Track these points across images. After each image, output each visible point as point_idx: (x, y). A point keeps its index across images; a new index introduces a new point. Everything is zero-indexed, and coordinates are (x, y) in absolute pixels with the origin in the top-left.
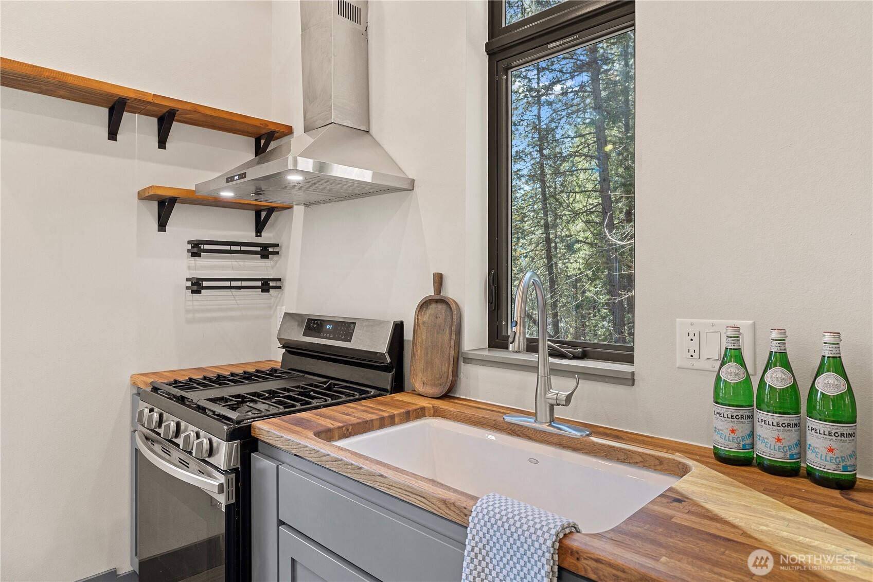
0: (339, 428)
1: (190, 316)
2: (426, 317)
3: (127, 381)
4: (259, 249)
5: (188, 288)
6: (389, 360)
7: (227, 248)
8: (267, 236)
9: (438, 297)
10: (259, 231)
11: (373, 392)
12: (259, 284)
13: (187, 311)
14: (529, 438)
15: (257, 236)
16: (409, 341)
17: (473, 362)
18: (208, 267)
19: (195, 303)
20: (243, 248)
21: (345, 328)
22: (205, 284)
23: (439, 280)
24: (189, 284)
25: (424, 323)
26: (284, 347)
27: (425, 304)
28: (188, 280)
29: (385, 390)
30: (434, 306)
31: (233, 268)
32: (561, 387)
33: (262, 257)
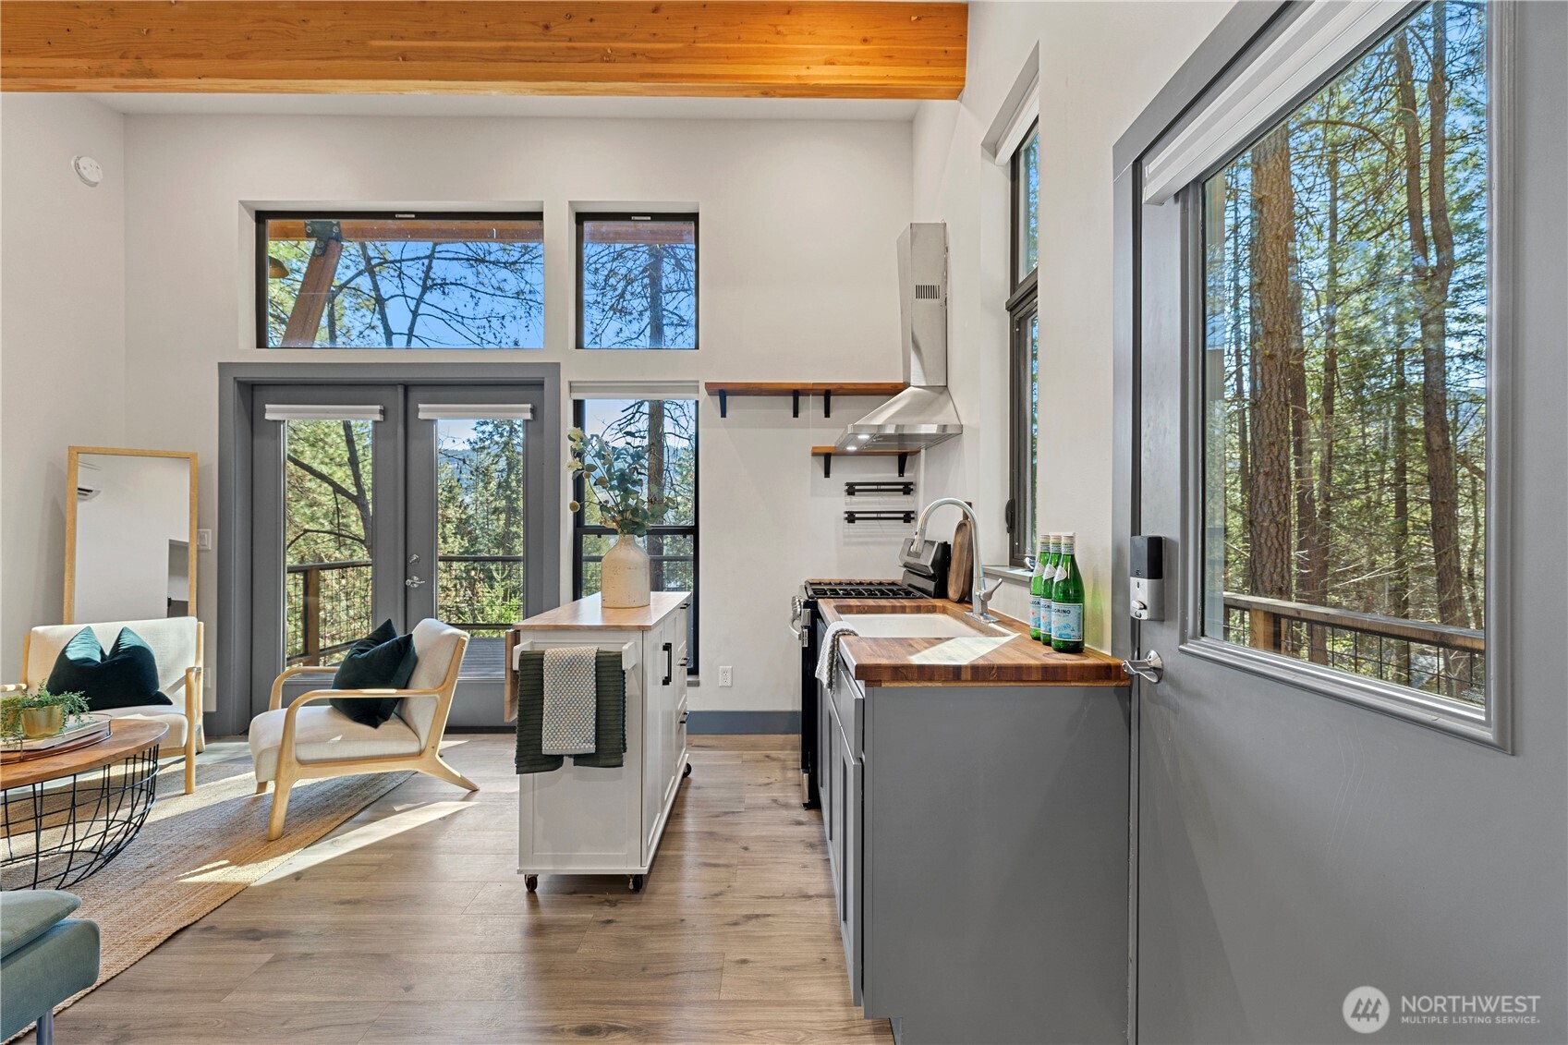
0: (857, 606)
2: (959, 538)
3: (804, 583)
4: (901, 487)
5: (846, 519)
6: (932, 572)
7: (875, 487)
8: (907, 477)
9: (965, 522)
10: (901, 472)
11: (918, 594)
12: (902, 515)
13: (845, 536)
15: (900, 476)
18: (862, 503)
19: (850, 530)
20: (888, 487)
22: (857, 515)
24: (846, 516)
25: (958, 542)
26: (905, 566)
27: (959, 529)
28: (845, 512)
30: (964, 529)
31: (880, 503)
33: (904, 494)
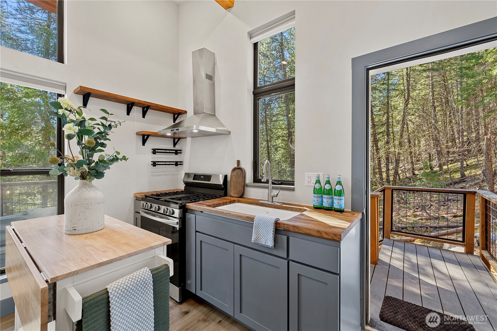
1: (152, 174)
2: (234, 173)
3: (132, 195)
4: (174, 151)
5: (152, 164)
6: (223, 187)
7: (164, 151)
8: (177, 147)
9: (238, 167)
10: (175, 144)
11: (218, 196)
12: (174, 163)
13: (151, 172)
14: (266, 206)
15: (174, 147)
16: (229, 181)
17: (249, 186)
18: (159, 157)
19: (154, 170)
20: (171, 151)
21: (208, 177)
22: (157, 163)
23: (238, 162)
24: (152, 163)
25: (234, 175)
26: (185, 184)
27: (234, 169)
28: (152, 162)
29: (222, 196)
30: (237, 170)
31: (166, 158)
32: (275, 192)
33: (175, 154)
